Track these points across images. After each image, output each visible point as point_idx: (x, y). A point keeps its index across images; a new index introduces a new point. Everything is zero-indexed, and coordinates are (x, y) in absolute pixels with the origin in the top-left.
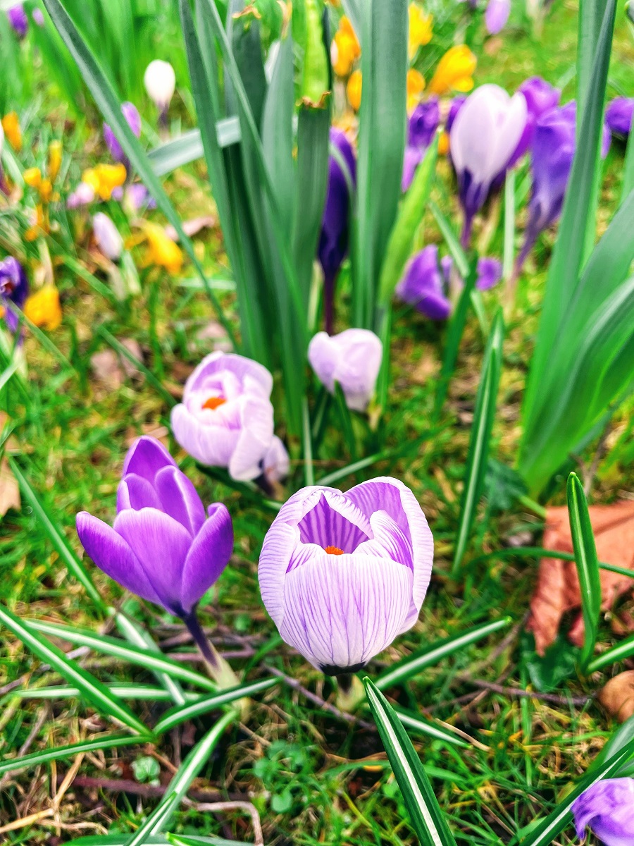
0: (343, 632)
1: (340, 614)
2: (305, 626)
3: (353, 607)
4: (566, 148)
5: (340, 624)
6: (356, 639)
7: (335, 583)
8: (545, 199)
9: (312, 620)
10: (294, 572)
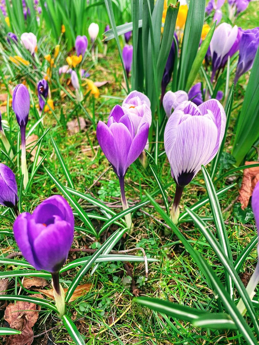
0: (197, 144)
1: (197, 136)
2: (184, 142)
3: (201, 134)
4: (253, 42)
5: (196, 140)
6: (200, 148)
7: (197, 124)
8: (244, 62)
9: (187, 139)
10: (182, 123)
